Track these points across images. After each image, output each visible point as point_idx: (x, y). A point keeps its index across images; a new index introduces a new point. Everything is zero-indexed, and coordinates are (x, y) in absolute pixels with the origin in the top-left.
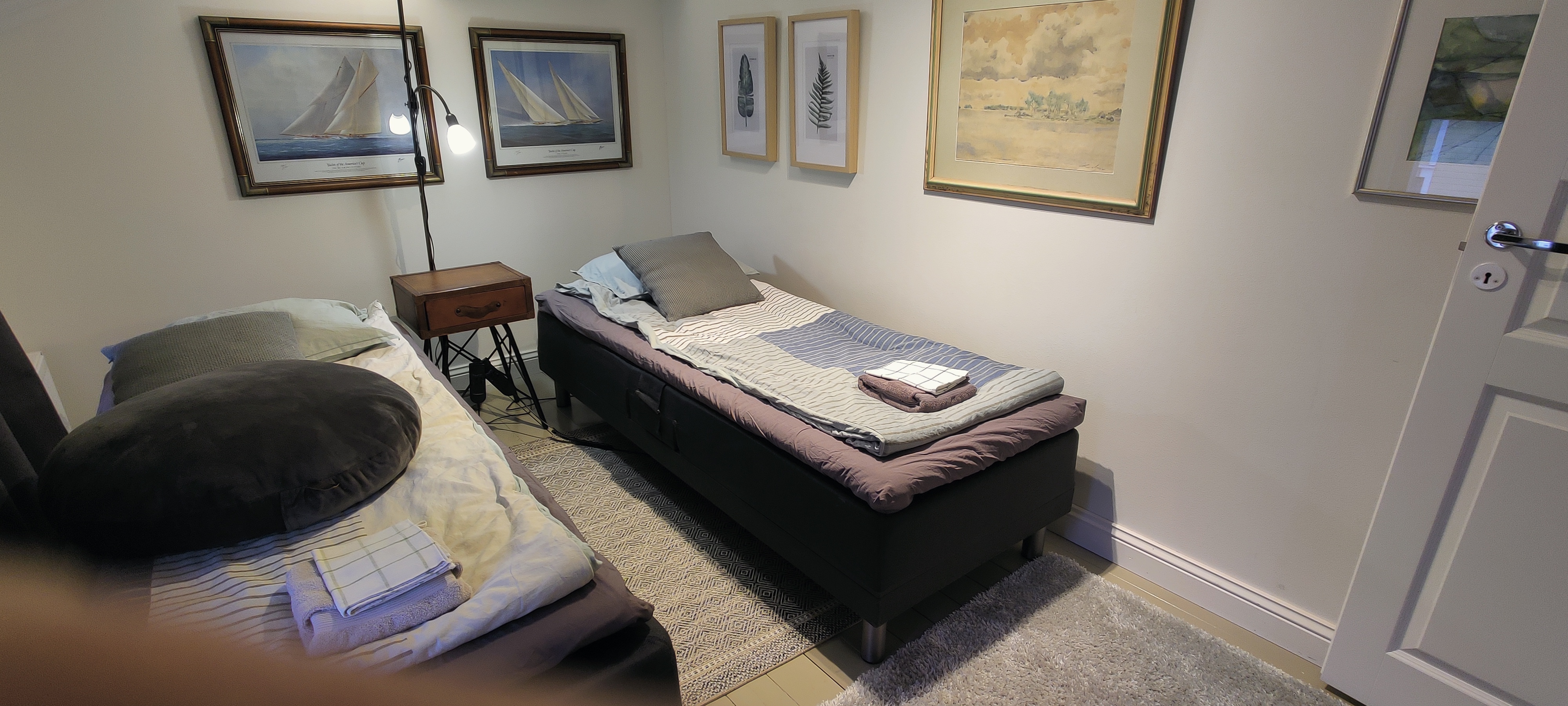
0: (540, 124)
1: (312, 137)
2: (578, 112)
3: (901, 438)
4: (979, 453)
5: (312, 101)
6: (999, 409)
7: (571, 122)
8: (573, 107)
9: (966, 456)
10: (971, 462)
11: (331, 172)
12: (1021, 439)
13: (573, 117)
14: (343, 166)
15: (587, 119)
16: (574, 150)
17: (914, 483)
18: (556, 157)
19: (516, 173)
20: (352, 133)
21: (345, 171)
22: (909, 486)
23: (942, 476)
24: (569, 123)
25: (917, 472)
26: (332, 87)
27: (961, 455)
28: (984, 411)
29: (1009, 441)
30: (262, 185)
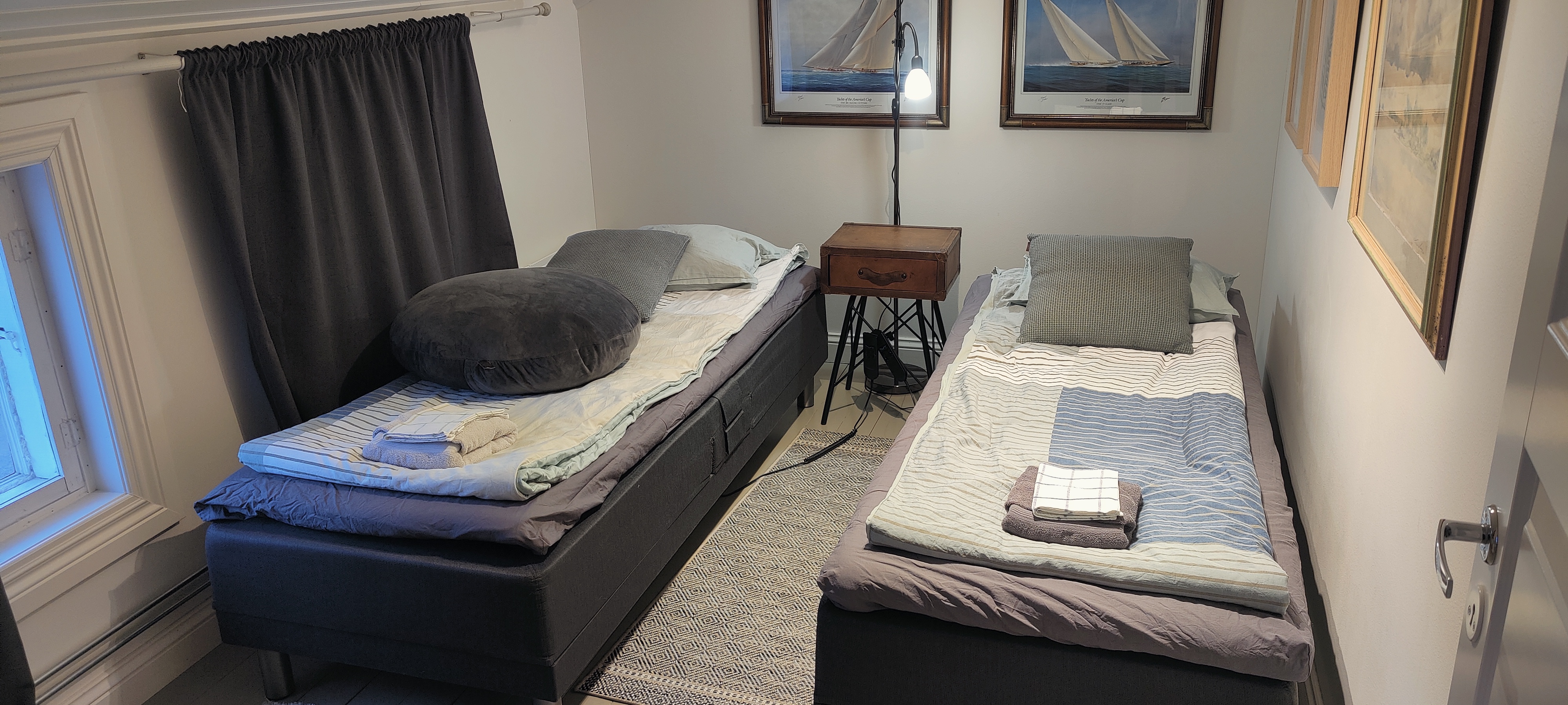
0: (1079, 64)
1: (828, 70)
2: (1135, 49)
3: (895, 531)
4: (998, 604)
5: (835, 34)
6: (1097, 573)
7: (1125, 63)
8: (1130, 42)
9: (970, 596)
10: (976, 608)
11: (839, 106)
12: (1096, 626)
13: (1126, 56)
14: (851, 102)
15: (1149, 61)
16: (1123, 101)
17: (867, 586)
18: (1095, 107)
19: (1034, 124)
20: (865, 67)
21: (852, 107)
22: (858, 584)
23: (916, 599)
24: (1120, 64)
25: (881, 576)
26: (854, 20)
27: (964, 591)
28: (1066, 563)
29: (1066, 616)
30: (780, 114)
